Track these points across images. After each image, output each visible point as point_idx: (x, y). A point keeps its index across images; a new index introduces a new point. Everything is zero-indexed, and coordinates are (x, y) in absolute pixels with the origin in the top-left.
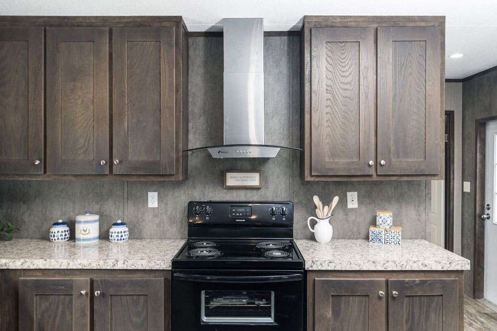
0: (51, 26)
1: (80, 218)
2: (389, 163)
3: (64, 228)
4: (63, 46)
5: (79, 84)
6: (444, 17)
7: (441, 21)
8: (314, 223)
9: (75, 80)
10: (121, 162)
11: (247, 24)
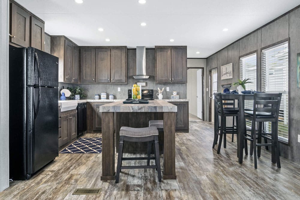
0: (97, 48)
1: (102, 93)
2: (174, 79)
3: (98, 96)
4: (99, 53)
5: (103, 62)
6: (187, 46)
7: (186, 47)
8: (158, 95)
9: (102, 61)
10: (113, 79)
11: (142, 48)
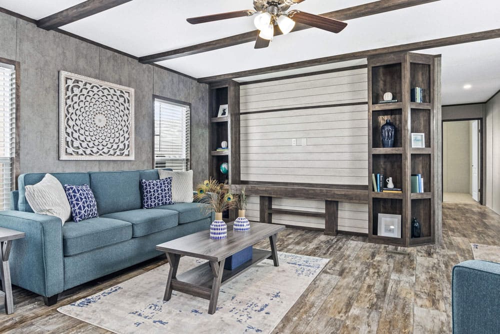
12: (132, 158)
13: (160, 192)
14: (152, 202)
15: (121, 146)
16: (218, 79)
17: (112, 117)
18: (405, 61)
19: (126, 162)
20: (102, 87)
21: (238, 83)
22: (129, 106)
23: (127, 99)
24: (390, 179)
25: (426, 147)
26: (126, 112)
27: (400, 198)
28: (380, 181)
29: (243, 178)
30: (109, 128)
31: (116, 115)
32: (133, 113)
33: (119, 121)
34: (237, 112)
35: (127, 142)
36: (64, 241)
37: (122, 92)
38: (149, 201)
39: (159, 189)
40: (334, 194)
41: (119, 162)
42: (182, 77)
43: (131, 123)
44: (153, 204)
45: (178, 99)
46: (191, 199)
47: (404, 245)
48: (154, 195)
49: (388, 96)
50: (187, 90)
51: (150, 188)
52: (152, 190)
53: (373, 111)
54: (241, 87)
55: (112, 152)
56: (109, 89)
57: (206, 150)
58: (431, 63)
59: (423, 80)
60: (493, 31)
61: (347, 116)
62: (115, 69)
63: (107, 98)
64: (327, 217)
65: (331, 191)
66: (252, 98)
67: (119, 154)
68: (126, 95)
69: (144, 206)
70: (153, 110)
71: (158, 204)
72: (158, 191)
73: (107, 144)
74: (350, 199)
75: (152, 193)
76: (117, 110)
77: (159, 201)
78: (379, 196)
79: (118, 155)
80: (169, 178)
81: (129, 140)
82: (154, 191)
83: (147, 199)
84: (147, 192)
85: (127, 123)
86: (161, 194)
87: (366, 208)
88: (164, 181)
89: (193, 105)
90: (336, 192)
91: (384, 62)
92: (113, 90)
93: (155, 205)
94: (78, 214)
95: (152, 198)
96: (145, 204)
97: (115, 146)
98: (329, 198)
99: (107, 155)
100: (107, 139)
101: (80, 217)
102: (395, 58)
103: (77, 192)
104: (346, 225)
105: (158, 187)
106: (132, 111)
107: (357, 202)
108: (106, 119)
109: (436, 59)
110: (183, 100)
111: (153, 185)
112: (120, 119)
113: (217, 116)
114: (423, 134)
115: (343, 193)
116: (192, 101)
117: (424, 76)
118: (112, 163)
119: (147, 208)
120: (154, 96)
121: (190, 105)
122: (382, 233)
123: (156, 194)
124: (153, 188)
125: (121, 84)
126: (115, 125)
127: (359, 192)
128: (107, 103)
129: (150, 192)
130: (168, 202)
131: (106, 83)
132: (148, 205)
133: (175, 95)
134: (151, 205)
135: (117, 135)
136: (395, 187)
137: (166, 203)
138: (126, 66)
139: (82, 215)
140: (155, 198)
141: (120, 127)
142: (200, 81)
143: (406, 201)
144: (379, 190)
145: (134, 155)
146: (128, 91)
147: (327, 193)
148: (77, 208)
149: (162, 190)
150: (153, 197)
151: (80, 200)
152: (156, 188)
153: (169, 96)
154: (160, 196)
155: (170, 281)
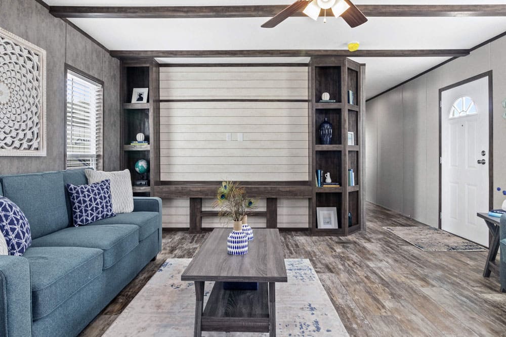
12: (43, 153)
13: (99, 200)
14: (88, 216)
15: (29, 136)
16: (142, 55)
17: (17, 89)
18: (344, 65)
19: (33, 159)
20: (4, 41)
21: (158, 63)
22: (39, 75)
23: (37, 63)
24: (328, 174)
25: (355, 144)
26: (35, 83)
27: (340, 191)
28: (321, 176)
29: (163, 178)
30: (13, 106)
31: (23, 87)
32: (45, 87)
33: (26, 96)
34: (157, 98)
35: (35, 130)
36: (35, 295)
37: (29, 53)
38: (84, 214)
39: (97, 197)
40: (279, 190)
41: (25, 159)
42: (96, 46)
43: (41, 101)
44: (90, 218)
45: (91, 73)
46: (131, 208)
47: (344, 234)
48: (90, 205)
49: (326, 96)
50: (100, 63)
51: (85, 196)
52: (87, 199)
53: (316, 109)
54: (161, 69)
55: (17, 144)
56: (14, 45)
57: (118, 144)
58: (358, 70)
59: (352, 85)
60: (416, 51)
61: (285, 112)
62: (21, 15)
63: (10, 59)
64: (268, 215)
65: (276, 188)
66: (176, 84)
67: (27, 147)
68: (35, 58)
69: (76, 222)
70: (65, 86)
71: (97, 217)
72: (95, 200)
73: (11, 131)
74: (295, 196)
75: (88, 203)
76: (24, 80)
77: (98, 213)
78: (321, 191)
79: (25, 149)
80: (107, 181)
81: (39, 126)
82: (91, 200)
83: (81, 211)
84: (79, 202)
85: (37, 101)
86: (101, 203)
87: (306, 203)
88: (101, 185)
89: (106, 84)
90: (281, 189)
91: (326, 63)
92: (19, 47)
93: (93, 219)
94: (16, 247)
95: (87, 211)
96: (78, 220)
97: (21, 136)
98: (273, 195)
99: (11, 148)
100: (11, 124)
101: (19, 252)
102: (336, 62)
103: (10, 210)
104: (284, 222)
105: (95, 194)
106: (43, 83)
107: (301, 197)
108: (9, 91)
109: (361, 67)
110: (96, 76)
111: (88, 191)
112: (27, 93)
113: (130, 102)
114: (353, 133)
115: (288, 189)
116: (104, 79)
117: (352, 81)
118: (16, 162)
119: (80, 225)
120: (67, 67)
121: (102, 83)
122: (322, 225)
123: (94, 205)
124: (89, 196)
125: (27, 39)
126: (21, 103)
127: (302, 188)
128: (11, 66)
129: (85, 201)
130: (109, 214)
131: (11, 34)
132: (82, 221)
133: (89, 69)
134: (87, 220)
135: (24, 118)
136: (332, 182)
137: (107, 215)
138: (34, 14)
139: (23, 248)
140: (92, 210)
141: (27, 106)
142: (113, 54)
143: (345, 194)
144: (320, 185)
145: (45, 149)
146: (38, 53)
147: (271, 190)
148: (14, 236)
149: (101, 198)
150: (90, 209)
151: (16, 222)
152: (92, 195)
153: (82, 68)
154: (100, 206)
155: (199, 320)
